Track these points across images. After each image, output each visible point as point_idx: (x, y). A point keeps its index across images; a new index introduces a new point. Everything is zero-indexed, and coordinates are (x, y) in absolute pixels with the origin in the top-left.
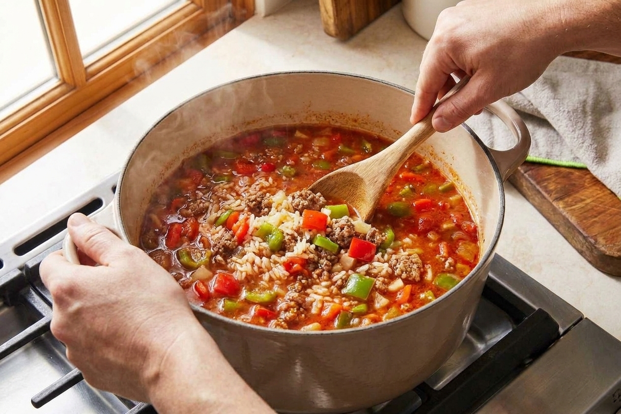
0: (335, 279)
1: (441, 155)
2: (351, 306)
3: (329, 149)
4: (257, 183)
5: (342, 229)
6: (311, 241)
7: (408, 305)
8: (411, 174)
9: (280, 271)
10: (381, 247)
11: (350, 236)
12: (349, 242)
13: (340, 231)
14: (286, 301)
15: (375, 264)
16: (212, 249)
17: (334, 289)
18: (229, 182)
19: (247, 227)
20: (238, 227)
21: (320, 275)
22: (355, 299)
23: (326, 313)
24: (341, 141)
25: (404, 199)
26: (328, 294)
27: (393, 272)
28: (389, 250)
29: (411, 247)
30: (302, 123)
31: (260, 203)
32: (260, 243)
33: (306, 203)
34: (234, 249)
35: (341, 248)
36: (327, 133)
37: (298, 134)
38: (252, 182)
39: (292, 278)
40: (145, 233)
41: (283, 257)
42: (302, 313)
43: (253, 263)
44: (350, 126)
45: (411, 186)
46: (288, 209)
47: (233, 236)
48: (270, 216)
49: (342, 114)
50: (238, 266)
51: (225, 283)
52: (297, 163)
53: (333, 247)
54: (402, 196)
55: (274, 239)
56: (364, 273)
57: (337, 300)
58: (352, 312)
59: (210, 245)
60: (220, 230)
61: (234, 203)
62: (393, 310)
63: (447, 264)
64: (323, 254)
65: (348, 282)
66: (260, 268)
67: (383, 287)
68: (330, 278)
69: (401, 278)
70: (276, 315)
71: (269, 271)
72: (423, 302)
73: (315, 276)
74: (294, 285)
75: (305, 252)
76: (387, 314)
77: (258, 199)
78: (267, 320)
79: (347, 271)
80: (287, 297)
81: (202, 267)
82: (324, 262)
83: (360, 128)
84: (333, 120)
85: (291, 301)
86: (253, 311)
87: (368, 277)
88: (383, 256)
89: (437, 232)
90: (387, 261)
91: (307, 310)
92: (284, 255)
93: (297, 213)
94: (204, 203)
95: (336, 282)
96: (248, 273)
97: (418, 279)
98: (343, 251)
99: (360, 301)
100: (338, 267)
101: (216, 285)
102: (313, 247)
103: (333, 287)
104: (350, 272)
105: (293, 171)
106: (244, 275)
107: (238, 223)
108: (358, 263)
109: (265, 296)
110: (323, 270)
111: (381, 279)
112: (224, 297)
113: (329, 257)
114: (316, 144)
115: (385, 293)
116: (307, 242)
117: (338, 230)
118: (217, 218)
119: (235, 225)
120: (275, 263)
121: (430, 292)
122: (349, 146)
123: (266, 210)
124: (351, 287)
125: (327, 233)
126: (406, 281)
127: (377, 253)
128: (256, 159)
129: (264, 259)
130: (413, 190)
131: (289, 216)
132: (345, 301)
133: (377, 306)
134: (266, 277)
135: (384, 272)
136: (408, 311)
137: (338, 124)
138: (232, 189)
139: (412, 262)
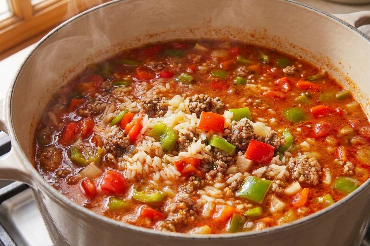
0: (229, 181)
1: (337, 65)
2: (245, 209)
3: (227, 60)
4: (154, 88)
5: (241, 130)
6: (207, 142)
7: (305, 209)
8: (307, 83)
9: (172, 171)
10: (280, 150)
11: (248, 138)
12: (247, 144)
13: (239, 133)
14: (177, 202)
15: (273, 166)
16: (104, 148)
17: (228, 190)
18: (127, 86)
19: (140, 127)
20: (131, 127)
21: (214, 177)
22: (250, 202)
23: (217, 216)
24: (239, 53)
25: (300, 105)
26: (222, 196)
27: (291, 175)
28: (287, 153)
29: (309, 151)
30: (202, 37)
31: (156, 105)
32: (152, 142)
33: (203, 106)
34: (126, 148)
35: (238, 150)
36: (226, 46)
37: (198, 47)
38: (150, 87)
39: (184, 178)
40: (40, 130)
41: (176, 157)
42: (191, 215)
43: (144, 163)
44: (247, 40)
45: (307, 93)
46: (185, 111)
47: (125, 135)
48: (165, 117)
49: (240, 29)
50: (128, 164)
51: (113, 181)
52: (195, 71)
53: (230, 149)
54: (298, 103)
55: (167, 139)
56: (261, 175)
57: (230, 203)
58: (246, 215)
59: (103, 143)
60: (114, 129)
61: (130, 105)
62: (290, 214)
63: (346, 169)
64: (219, 155)
65: (243, 184)
66: (150, 167)
67: (280, 190)
68: (224, 180)
69: (298, 181)
70: (163, 216)
71: (159, 170)
72: (321, 206)
73: (208, 177)
74: (186, 185)
75: (200, 153)
76: (282, 218)
77: (154, 102)
78: (154, 221)
79: (243, 173)
80: (177, 198)
81: (92, 164)
82: (219, 163)
83: (257, 42)
84: (231, 35)
85: (181, 202)
86: (139, 211)
87: (264, 179)
88: (280, 159)
89: (336, 137)
90: (285, 164)
91: (198, 212)
92: (177, 155)
93: (194, 115)
94: (101, 104)
95: (230, 184)
96: (137, 171)
97: (316, 182)
98: (240, 153)
99: (255, 204)
100: (233, 168)
101: (103, 183)
102: (209, 147)
103: (227, 189)
104: (246, 174)
105: (190, 78)
106: (133, 174)
107: (132, 123)
108: (255, 165)
109: (154, 196)
110: (218, 172)
111: (278, 182)
112: (109, 196)
113: (224, 159)
114: (215, 55)
115: (282, 196)
116: (203, 142)
117: (237, 132)
118: (113, 118)
119: (128, 125)
120: (168, 163)
121: (328, 196)
122: (247, 58)
123: (161, 112)
124: (246, 189)
125: (225, 135)
126: (303, 185)
127: (275, 156)
128: (156, 67)
129: (156, 158)
130: (309, 97)
131: (186, 117)
132: (238, 204)
133: (273, 209)
134: (156, 176)
135: (280, 176)
136: (305, 215)
137: (236, 39)
138: (129, 93)
139: (310, 165)
